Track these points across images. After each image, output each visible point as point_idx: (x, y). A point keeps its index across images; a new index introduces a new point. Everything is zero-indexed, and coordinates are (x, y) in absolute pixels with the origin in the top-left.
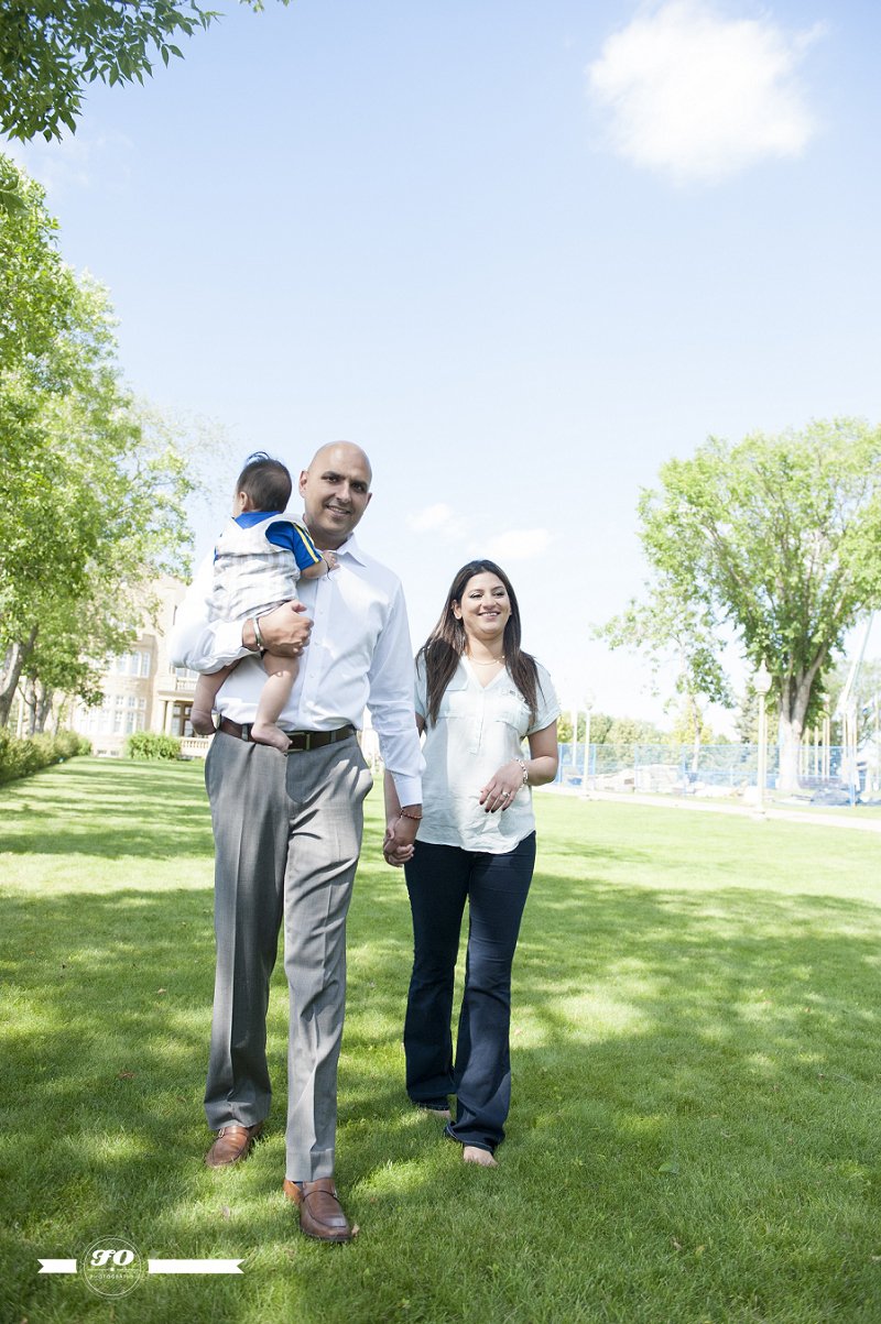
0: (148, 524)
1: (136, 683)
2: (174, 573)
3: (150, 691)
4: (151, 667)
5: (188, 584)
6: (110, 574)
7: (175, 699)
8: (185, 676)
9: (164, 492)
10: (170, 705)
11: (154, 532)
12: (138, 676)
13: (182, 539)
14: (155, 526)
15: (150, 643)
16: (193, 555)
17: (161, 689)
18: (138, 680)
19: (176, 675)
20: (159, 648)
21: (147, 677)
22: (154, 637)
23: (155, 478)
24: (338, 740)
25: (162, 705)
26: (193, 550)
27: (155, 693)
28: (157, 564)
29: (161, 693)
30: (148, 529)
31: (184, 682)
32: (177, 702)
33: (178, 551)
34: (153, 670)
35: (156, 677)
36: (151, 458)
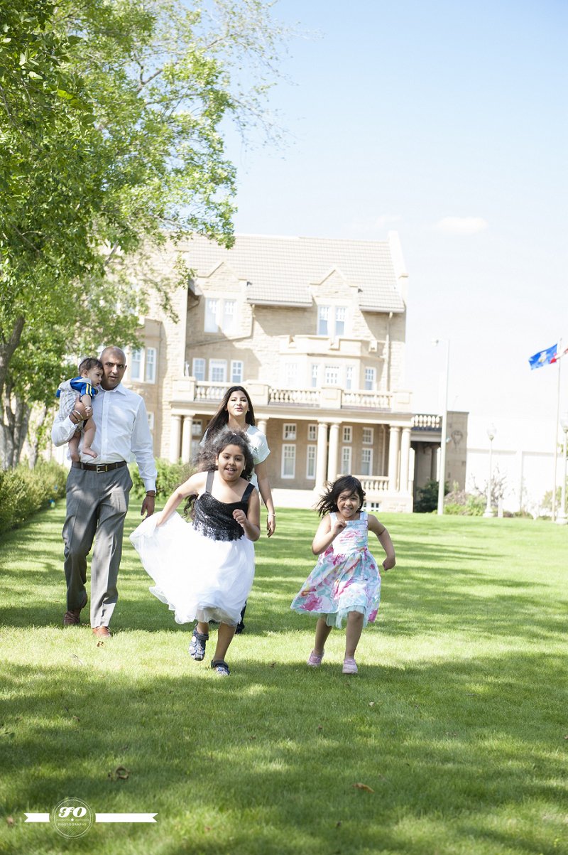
0: (166, 159)
1: (139, 391)
2: (211, 234)
3: (159, 403)
4: (159, 367)
5: (228, 247)
6: (127, 240)
7: (194, 412)
8: (206, 379)
9: (191, 110)
10: (187, 423)
11: (178, 171)
12: (141, 380)
13: (216, 180)
14: (181, 164)
15: (156, 332)
16: (233, 202)
17: (174, 398)
18: (141, 386)
19: (193, 378)
20: (169, 340)
21: (153, 382)
22: (160, 324)
23: (175, 92)
24: (119, 467)
25: (175, 423)
26: (234, 193)
27: (165, 406)
28: (183, 220)
29: (174, 404)
30: (169, 167)
31: (206, 388)
32: (197, 416)
33: (214, 198)
34: (161, 372)
35: (165, 381)
36: (165, 61)
